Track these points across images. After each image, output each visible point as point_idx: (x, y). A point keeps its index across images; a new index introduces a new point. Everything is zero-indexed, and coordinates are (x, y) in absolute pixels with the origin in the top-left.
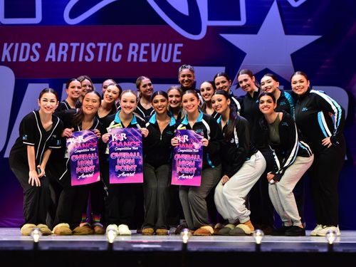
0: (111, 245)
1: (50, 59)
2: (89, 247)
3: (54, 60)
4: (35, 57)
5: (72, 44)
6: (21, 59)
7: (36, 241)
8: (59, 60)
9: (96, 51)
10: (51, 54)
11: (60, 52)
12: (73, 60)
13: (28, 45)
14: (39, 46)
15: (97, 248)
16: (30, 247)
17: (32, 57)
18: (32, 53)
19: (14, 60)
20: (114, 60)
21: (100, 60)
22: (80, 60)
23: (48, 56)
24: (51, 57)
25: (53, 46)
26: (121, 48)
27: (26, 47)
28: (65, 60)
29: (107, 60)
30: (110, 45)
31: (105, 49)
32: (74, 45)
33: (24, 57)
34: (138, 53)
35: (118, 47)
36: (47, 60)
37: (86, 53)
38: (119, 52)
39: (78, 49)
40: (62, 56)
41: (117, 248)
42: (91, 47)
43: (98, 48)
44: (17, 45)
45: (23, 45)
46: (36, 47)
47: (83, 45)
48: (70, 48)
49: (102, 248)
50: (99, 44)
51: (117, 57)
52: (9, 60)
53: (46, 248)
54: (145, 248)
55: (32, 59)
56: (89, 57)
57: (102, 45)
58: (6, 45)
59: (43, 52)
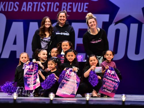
0: (51, 101)
1: (24, 10)
2: (41, 101)
3: (25, 10)
4: (16, 9)
5: (34, 3)
6: (9, 10)
7: (15, 98)
8: (28, 10)
9: (46, 6)
10: (24, 8)
11: (29, 7)
12: (35, 10)
13: (13, 3)
14: (18, 3)
15: (45, 102)
16: (12, 102)
17: (15, 9)
18: (14, 7)
19: (6, 10)
20: (55, 10)
21: (48, 10)
22: (38, 10)
23: (23, 9)
24: (24, 9)
25: (25, 3)
26: (58, 4)
27: (11, 4)
28: (31, 10)
29: (52, 10)
30: (53, 3)
31: (50, 5)
32: (35, 3)
33: (11, 9)
34: (67, 7)
35: (57, 4)
36: (22, 10)
37: (41, 7)
38: (57, 7)
39: (37, 5)
40: (30, 8)
41: (54, 102)
42: (43, 4)
43: (47, 5)
44: (7, 3)
45: (10, 3)
46: (17, 4)
47: (39, 3)
48: (33, 5)
49: (47, 102)
50: (47, 3)
51: (56, 9)
52: (3, 10)
53: (20, 102)
54: (68, 103)
55: (15, 10)
56: (43, 9)
57: (49, 3)
58: (2, 3)
59: (20, 6)
